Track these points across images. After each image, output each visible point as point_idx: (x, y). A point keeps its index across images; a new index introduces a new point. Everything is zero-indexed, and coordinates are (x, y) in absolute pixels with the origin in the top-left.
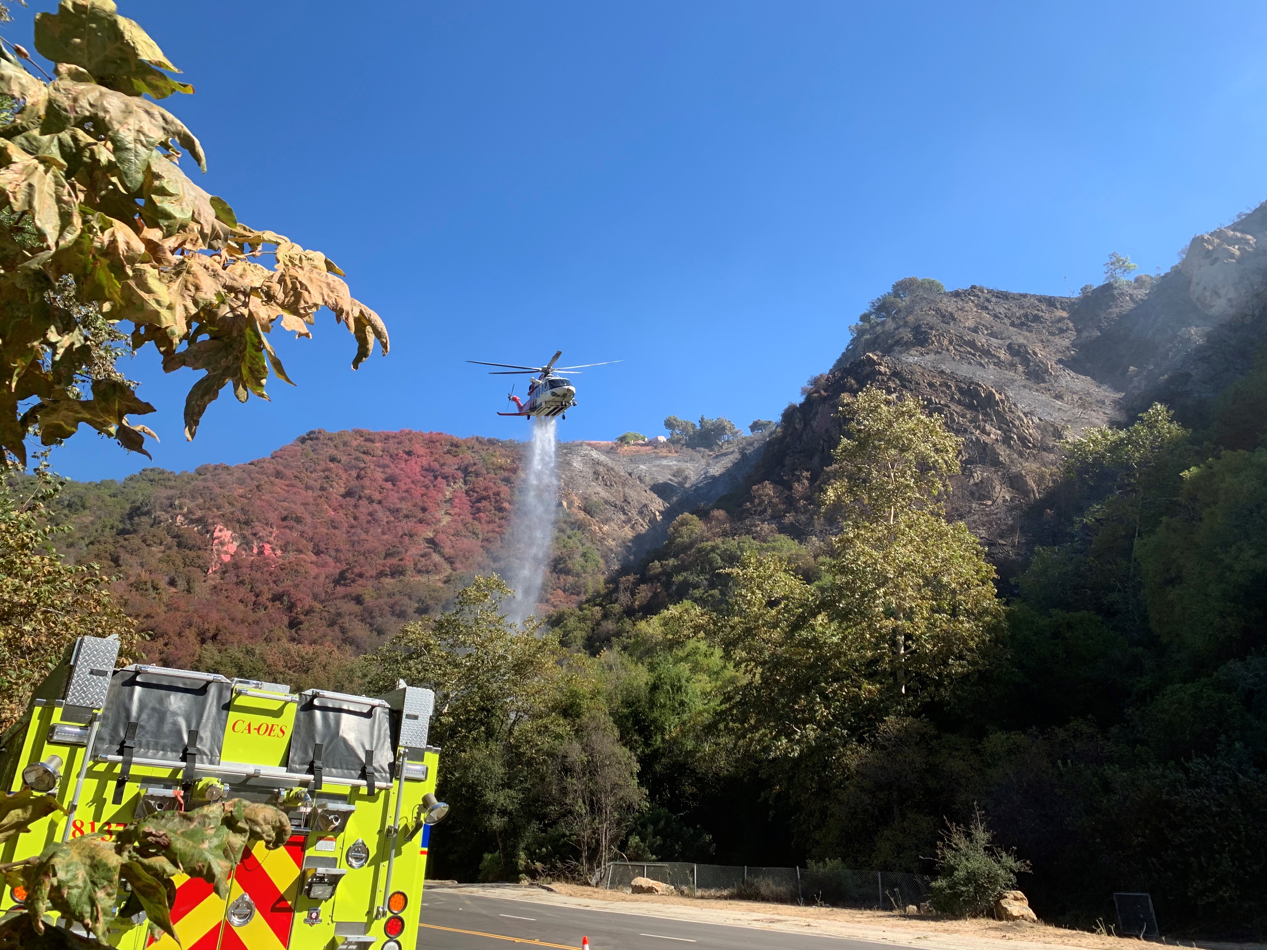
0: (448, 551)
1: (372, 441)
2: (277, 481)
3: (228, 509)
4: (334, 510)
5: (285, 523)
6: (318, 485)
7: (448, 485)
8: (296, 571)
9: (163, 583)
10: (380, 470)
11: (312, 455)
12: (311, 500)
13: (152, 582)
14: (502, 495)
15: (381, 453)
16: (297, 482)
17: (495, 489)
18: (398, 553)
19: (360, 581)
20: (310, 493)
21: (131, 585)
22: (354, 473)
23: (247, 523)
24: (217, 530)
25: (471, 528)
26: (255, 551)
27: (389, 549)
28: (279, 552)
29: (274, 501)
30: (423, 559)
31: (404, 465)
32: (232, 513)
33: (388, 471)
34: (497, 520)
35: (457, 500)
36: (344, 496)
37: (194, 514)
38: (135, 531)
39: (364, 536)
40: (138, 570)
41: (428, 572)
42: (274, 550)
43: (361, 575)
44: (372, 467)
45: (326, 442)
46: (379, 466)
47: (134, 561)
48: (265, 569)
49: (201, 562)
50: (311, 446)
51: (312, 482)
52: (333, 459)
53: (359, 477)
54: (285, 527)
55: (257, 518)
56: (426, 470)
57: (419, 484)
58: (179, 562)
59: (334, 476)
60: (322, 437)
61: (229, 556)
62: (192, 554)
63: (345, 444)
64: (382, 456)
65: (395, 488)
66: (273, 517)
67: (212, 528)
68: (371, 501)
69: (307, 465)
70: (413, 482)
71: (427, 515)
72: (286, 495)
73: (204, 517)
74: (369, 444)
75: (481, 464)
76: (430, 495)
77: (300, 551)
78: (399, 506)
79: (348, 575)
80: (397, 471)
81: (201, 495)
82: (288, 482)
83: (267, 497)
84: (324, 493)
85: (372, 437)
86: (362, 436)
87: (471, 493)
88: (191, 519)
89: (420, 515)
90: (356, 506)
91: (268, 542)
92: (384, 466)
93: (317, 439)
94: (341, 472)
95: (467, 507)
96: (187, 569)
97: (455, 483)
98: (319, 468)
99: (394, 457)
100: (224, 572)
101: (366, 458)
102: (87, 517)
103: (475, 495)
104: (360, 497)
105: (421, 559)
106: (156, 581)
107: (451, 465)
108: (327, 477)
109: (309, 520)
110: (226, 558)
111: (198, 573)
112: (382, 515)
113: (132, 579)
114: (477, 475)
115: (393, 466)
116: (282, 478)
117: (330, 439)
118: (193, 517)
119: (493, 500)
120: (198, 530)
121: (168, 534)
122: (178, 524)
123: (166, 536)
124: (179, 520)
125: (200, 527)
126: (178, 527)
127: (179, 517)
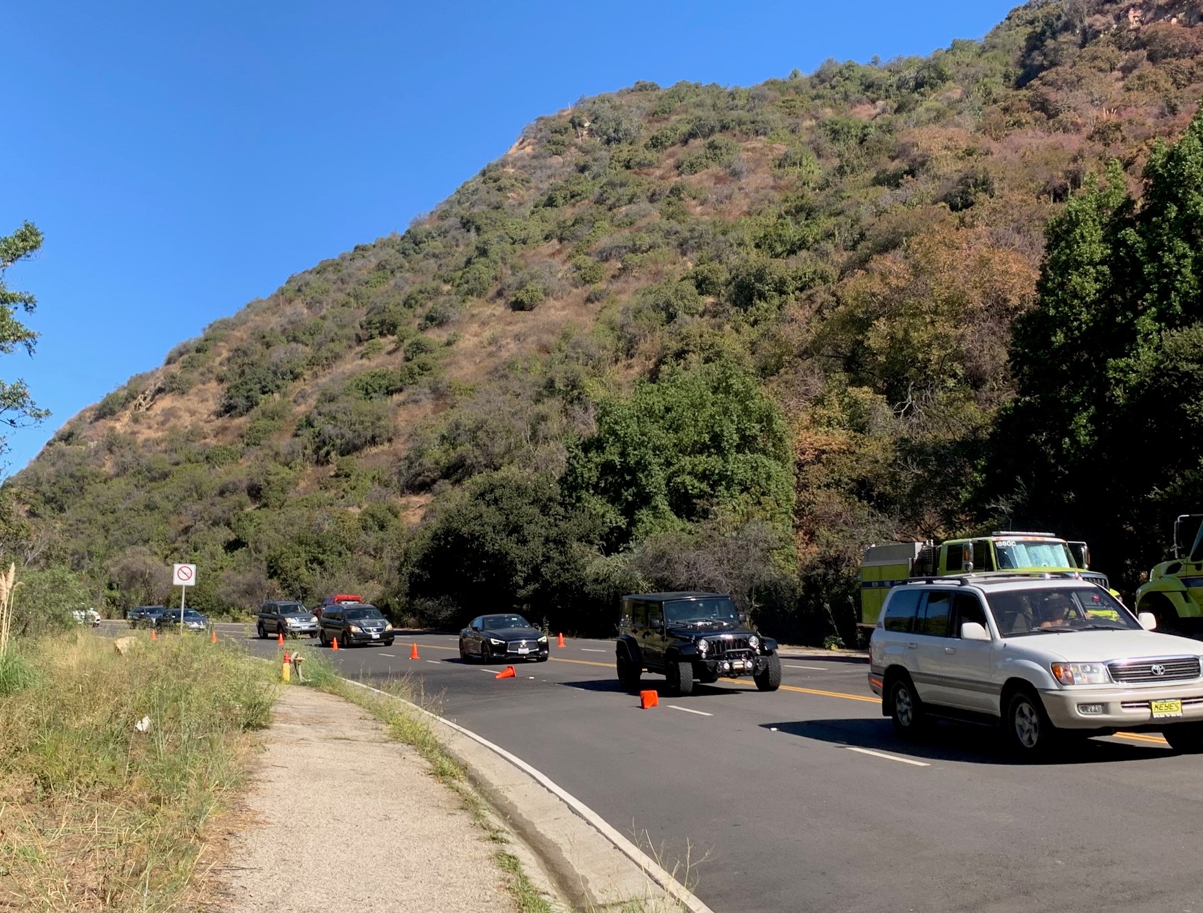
120: (1180, 21)
121: (1120, 48)
122: (1134, 25)
123: (1117, 52)
124: (1133, 17)
125: (1181, 15)
126: (1137, 30)
127: (1131, 12)
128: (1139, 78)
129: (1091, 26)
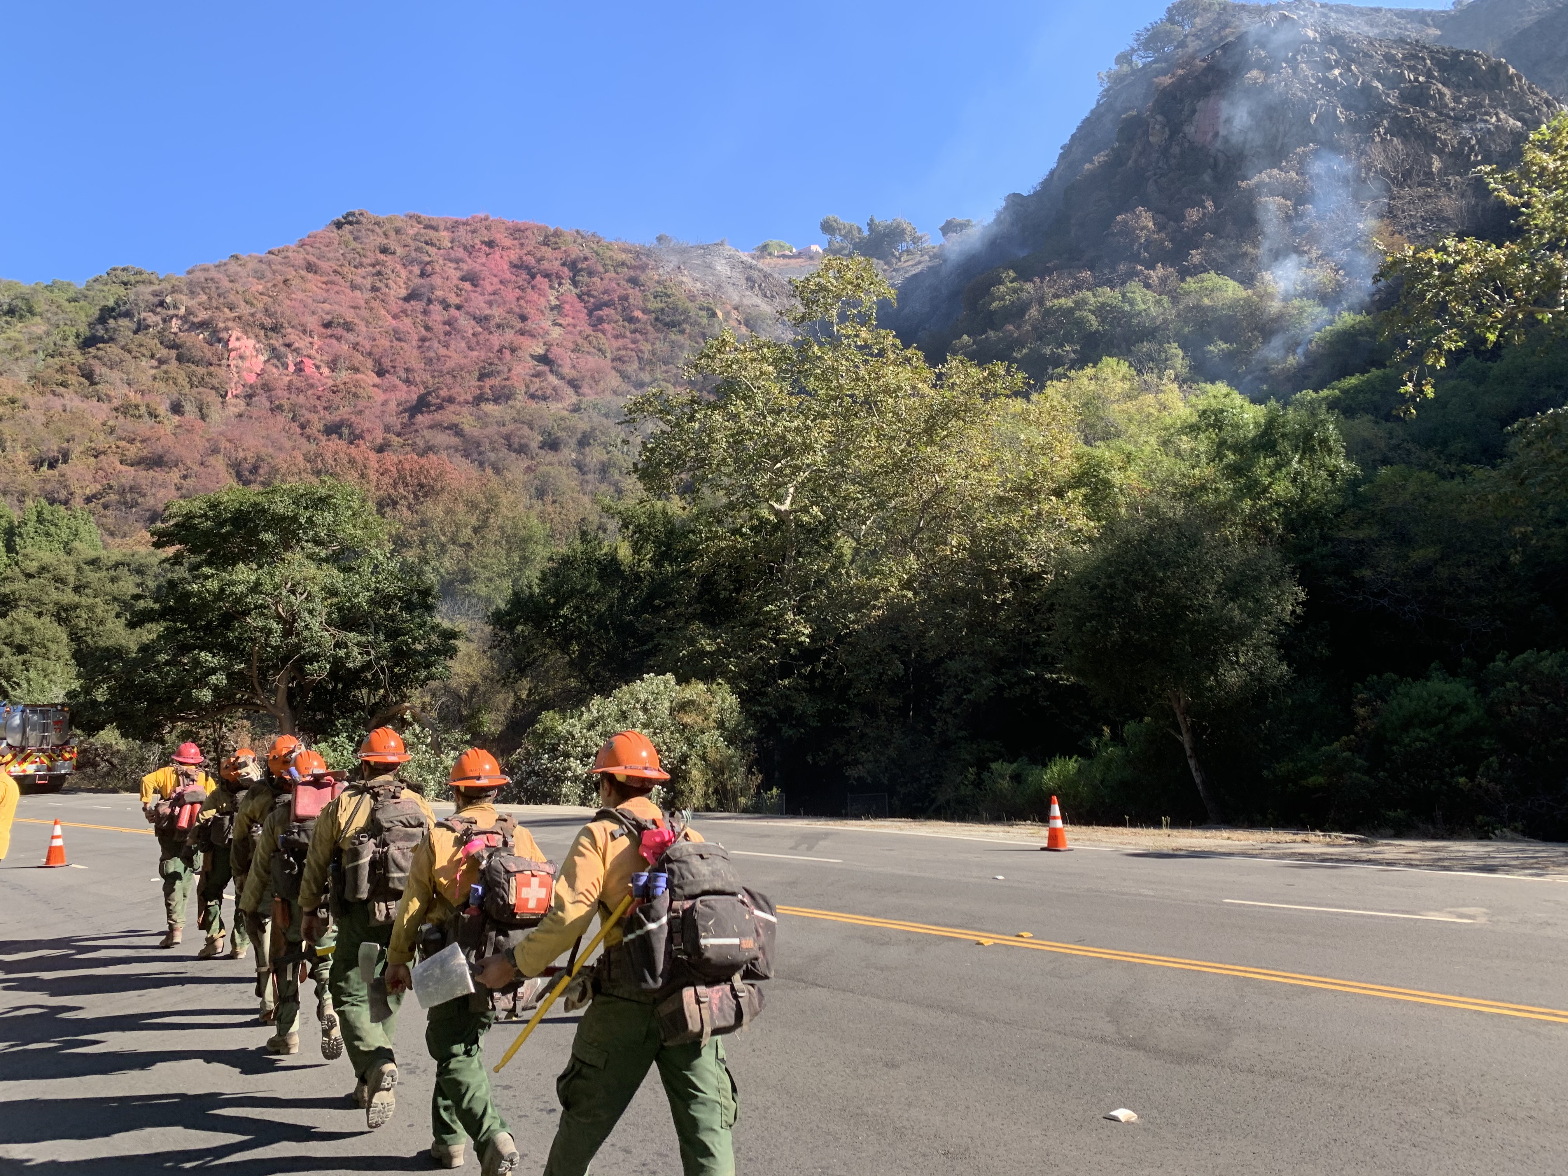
0: (566, 370)
1: (435, 229)
2: (310, 276)
3: (244, 310)
4: (395, 317)
5: (329, 331)
6: (368, 283)
7: (551, 287)
8: (355, 395)
9: (163, 409)
10: (453, 265)
11: (354, 244)
12: (362, 303)
13: (148, 406)
14: (631, 301)
15: (449, 245)
16: (338, 278)
17: (621, 292)
18: (498, 373)
19: (451, 408)
20: (358, 293)
21: (116, 409)
22: (417, 270)
23: (275, 329)
24: (233, 339)
25: (595, 342)
26: (292, 368)
27: (484, 368)
28: (326, 371)
29: (310, 301)
30: (537, 380)
31: (484, 260)
32: (253, 315)
33: (465, 267)
34: (628, 334)
35: (567, 307)
36: (407, 299)
37: (197, 316)
38: (111, 339)
39: (443, 351)
40: (125, 389)
41: (545, 398)
42: (318, 367)
43: (451, 400)
44: (441, 262)
45: (370, 227)
46: (451, 260)
47: (115, 376)
48: (309, 392)
49: (215, 382)
50: (351, 232)
51: (358, 280)
52: (384, 250)
53: (423, 274)
54: (331, 336)
55: (289, 323)
56: (515, 266)
57: (510, 286)
58: (182, 380)
59: (389, 272)
60: (364, 220)
61: (254, 376)
62: (201, 370)
63: (397, 231)
64: (452, 248)
65: (478, 289)
66: (312, 322)
67: (224, 335)
68: (446, 306)
69: (349, 256)
70: (501, 282)
71: (530, 325)
72: (325, 295)
73: (212, 319)
74: (431, 233)
75: (594, 260)
76: (528, 298)
77: (356, 370)
78: (488, 312)
79: (432, 399)
80: (478, 267)
81: (203, 289)
82: (324, 279)
83: (300, 295)
84: (378, 294)
85: (434, 223)
86: (419, 223)
87: (586, 298)
88: (193, 324)
89: (519, 325)
90: (425, 312)
91: (309, 357)
92: (457, 261)
93: (358, 222)
94: (399, 267)
95: (583, 315)
96: (195, 390)
97: (560, 284)
98: (365, 261)
99: (470, 250)
100: (250, 396)
101: (432, 250)
102: (38, 327)
103: (592, 300)
104: (430, 301)
105: (534, 379)
106: (153, 405)
107: (552, 261)
108: (379, 273)
109: (362, 327)
110: (252, 379)
111: (212, 397)
112: (465, 323)
113: (116, 403)
114: (591, 274)
115: (469, 261)
116: (316, 272)
117: (377, 223)
118: (196, 320)
119: (619, 308)
120: (204, 338)
121: (161, 343)
122: (175, 330)
123: (159, 346)
124: (175, 324)
125: (206, 334)
126: (176, 334)
127: (174, 320)
128: (166, 372)
129: (144, 320)
